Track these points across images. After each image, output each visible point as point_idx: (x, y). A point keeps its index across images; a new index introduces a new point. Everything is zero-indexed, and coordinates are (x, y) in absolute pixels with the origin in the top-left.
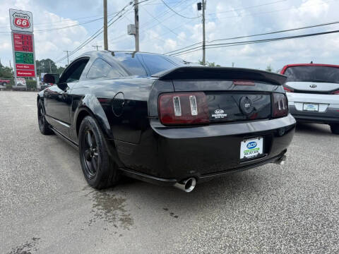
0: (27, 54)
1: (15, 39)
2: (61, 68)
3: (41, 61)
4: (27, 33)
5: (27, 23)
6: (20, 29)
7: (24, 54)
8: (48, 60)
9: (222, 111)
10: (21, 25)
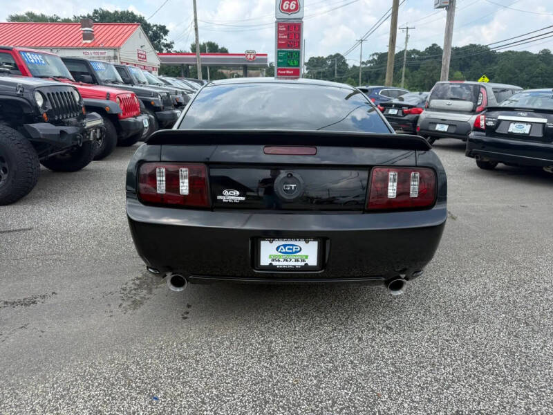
0: (292, 53)
1: (279, 32)
2: (354, 67)
3: (327, 58)
4: (295, 21)
5: (297, 5)
6: (286, 16)
7: (289, 52)
8: (338, 55)
9: (238, 193)
10: (289, 10)
